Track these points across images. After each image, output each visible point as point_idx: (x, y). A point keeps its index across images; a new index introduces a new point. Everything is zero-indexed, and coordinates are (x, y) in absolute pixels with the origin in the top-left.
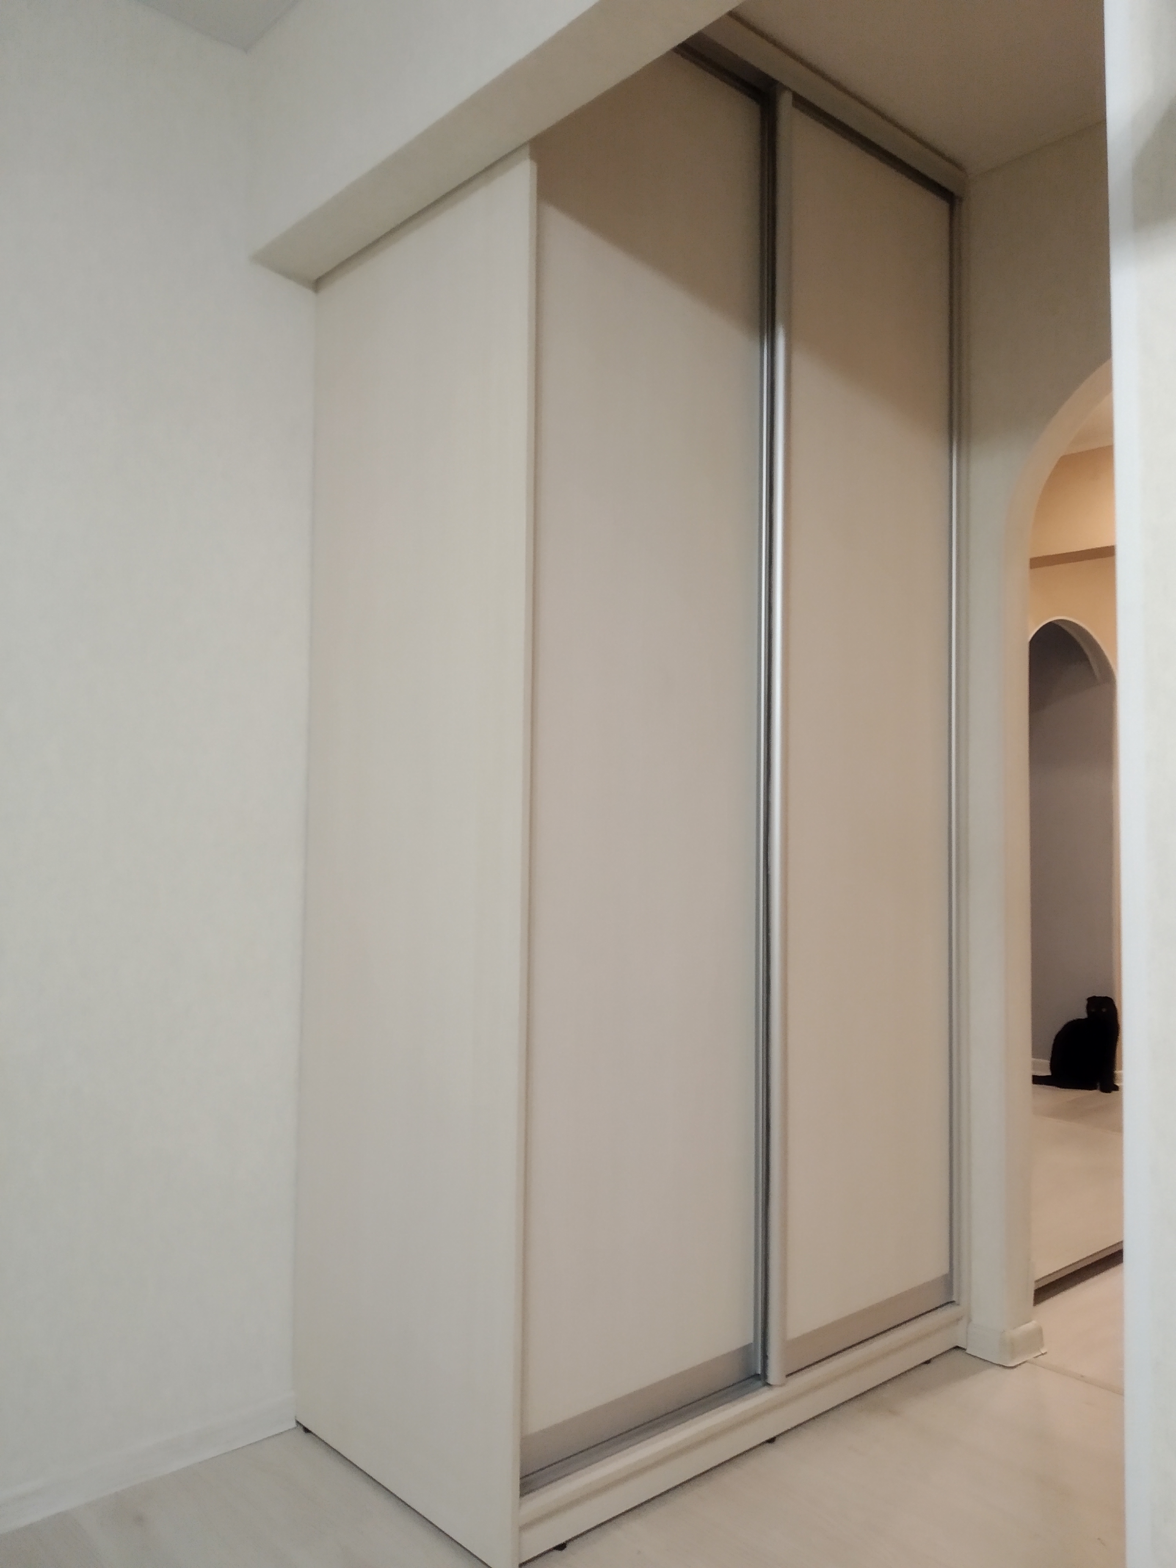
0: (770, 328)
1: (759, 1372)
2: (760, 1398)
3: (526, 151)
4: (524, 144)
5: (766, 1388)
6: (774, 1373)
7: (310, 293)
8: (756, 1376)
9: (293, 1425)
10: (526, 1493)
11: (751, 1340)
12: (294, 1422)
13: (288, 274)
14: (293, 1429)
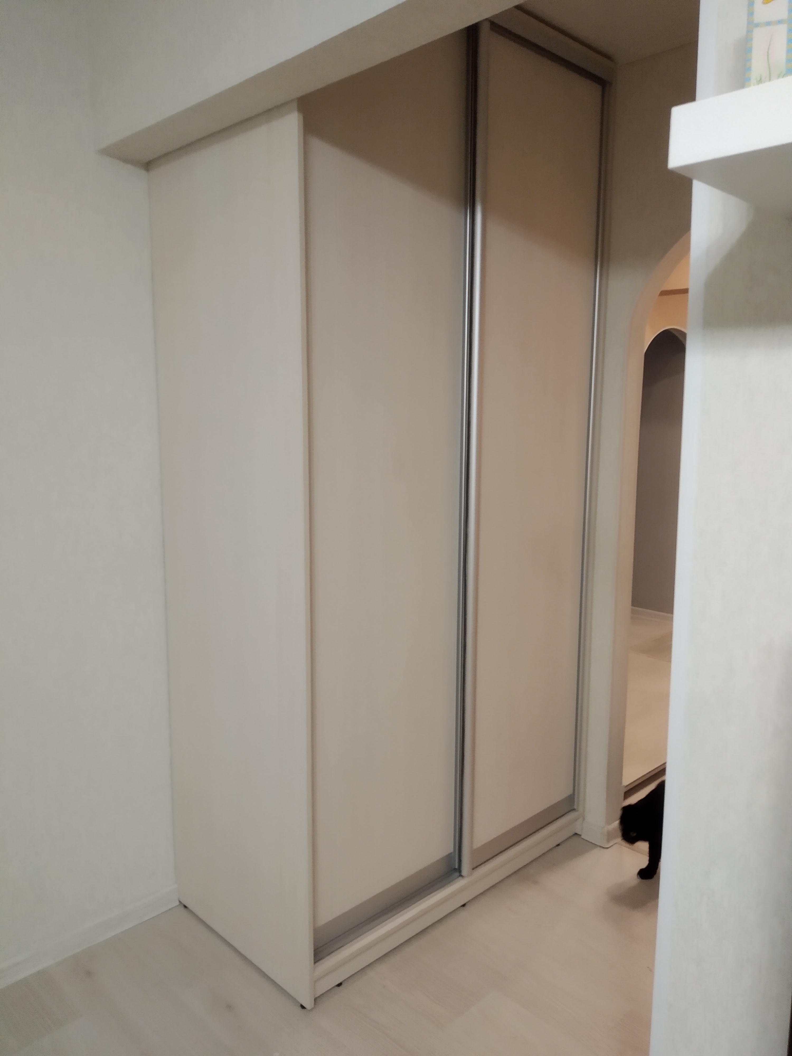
0: (471, 204)
1: (457, 867)
2: (459, 884)
3: (295, 105)
4: (292, 101)
5: (460, 878)
6: (466, 867)
7: (143, 172)
8: (455, 869)
9: (178, 903)
10: (318, 961)
11: (451, 850)
12: (178, 901)
13: (126, 160)
14: (178, 906)
